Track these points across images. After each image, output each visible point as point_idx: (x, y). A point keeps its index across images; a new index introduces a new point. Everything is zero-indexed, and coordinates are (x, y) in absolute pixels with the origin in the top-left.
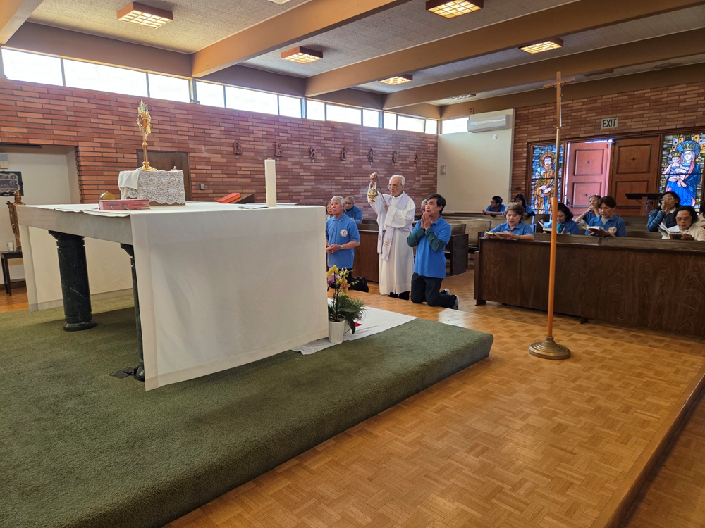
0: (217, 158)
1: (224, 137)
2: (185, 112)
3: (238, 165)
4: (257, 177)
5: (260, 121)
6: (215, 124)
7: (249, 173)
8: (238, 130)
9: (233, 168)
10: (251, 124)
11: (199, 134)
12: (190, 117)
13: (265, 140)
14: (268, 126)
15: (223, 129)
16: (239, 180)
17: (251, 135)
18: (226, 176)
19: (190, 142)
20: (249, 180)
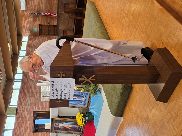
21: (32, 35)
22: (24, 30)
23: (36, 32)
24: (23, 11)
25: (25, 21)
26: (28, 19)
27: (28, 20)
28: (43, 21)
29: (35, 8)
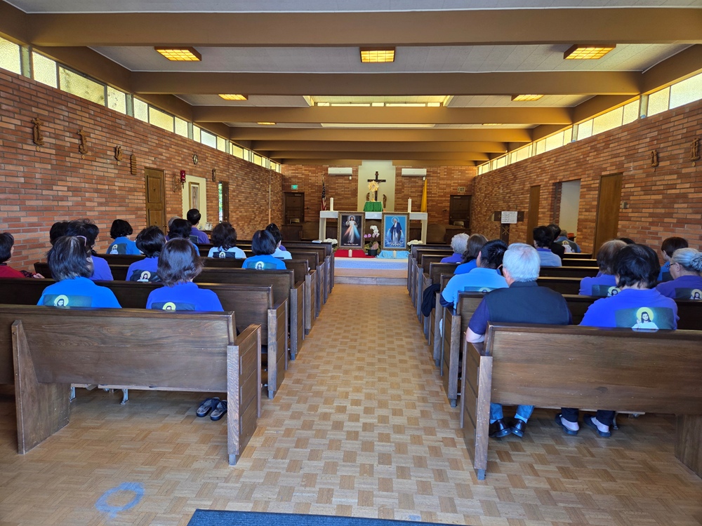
0: (640, 174)
1: (647, 149)
2: (626, 133)
3: (654, 178)
4: (670, 192)
5: (682, 116)
6: (644, 137)
7: (662, 187)
8: (659, 137)
9: (649, 184)
10: (672, 124)
11: (631, 152)
12: (629, 137)
13: (683, 140)
14: (690, 119)
15: (648, 140)
16: (654, 197)
17: (670, 139)
18: (642, 193)
19: (625, 161)
20: (660, 197)
21: (284, 180)
22: (293, 167)
23: (290, 186)
24: (327, 170)
25: (310, 171)
26: (313, 176)
27: (311, 176)
28: (311, 200)
29: (331, 188)
